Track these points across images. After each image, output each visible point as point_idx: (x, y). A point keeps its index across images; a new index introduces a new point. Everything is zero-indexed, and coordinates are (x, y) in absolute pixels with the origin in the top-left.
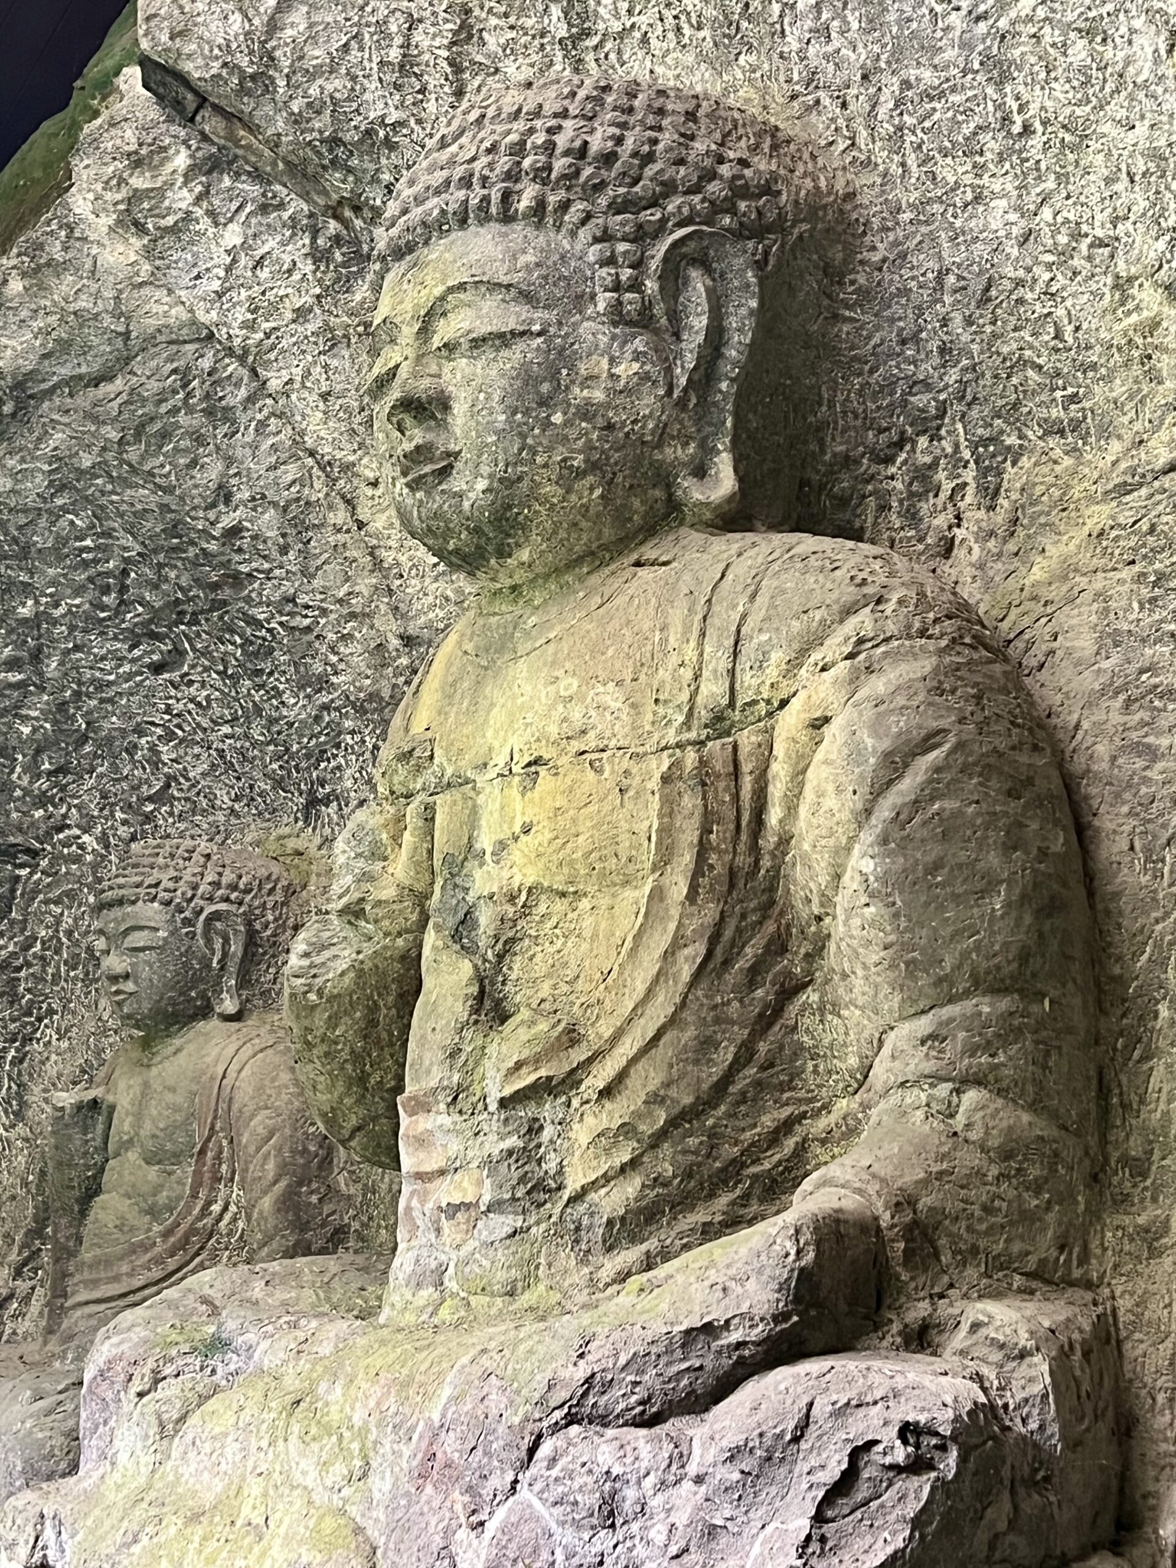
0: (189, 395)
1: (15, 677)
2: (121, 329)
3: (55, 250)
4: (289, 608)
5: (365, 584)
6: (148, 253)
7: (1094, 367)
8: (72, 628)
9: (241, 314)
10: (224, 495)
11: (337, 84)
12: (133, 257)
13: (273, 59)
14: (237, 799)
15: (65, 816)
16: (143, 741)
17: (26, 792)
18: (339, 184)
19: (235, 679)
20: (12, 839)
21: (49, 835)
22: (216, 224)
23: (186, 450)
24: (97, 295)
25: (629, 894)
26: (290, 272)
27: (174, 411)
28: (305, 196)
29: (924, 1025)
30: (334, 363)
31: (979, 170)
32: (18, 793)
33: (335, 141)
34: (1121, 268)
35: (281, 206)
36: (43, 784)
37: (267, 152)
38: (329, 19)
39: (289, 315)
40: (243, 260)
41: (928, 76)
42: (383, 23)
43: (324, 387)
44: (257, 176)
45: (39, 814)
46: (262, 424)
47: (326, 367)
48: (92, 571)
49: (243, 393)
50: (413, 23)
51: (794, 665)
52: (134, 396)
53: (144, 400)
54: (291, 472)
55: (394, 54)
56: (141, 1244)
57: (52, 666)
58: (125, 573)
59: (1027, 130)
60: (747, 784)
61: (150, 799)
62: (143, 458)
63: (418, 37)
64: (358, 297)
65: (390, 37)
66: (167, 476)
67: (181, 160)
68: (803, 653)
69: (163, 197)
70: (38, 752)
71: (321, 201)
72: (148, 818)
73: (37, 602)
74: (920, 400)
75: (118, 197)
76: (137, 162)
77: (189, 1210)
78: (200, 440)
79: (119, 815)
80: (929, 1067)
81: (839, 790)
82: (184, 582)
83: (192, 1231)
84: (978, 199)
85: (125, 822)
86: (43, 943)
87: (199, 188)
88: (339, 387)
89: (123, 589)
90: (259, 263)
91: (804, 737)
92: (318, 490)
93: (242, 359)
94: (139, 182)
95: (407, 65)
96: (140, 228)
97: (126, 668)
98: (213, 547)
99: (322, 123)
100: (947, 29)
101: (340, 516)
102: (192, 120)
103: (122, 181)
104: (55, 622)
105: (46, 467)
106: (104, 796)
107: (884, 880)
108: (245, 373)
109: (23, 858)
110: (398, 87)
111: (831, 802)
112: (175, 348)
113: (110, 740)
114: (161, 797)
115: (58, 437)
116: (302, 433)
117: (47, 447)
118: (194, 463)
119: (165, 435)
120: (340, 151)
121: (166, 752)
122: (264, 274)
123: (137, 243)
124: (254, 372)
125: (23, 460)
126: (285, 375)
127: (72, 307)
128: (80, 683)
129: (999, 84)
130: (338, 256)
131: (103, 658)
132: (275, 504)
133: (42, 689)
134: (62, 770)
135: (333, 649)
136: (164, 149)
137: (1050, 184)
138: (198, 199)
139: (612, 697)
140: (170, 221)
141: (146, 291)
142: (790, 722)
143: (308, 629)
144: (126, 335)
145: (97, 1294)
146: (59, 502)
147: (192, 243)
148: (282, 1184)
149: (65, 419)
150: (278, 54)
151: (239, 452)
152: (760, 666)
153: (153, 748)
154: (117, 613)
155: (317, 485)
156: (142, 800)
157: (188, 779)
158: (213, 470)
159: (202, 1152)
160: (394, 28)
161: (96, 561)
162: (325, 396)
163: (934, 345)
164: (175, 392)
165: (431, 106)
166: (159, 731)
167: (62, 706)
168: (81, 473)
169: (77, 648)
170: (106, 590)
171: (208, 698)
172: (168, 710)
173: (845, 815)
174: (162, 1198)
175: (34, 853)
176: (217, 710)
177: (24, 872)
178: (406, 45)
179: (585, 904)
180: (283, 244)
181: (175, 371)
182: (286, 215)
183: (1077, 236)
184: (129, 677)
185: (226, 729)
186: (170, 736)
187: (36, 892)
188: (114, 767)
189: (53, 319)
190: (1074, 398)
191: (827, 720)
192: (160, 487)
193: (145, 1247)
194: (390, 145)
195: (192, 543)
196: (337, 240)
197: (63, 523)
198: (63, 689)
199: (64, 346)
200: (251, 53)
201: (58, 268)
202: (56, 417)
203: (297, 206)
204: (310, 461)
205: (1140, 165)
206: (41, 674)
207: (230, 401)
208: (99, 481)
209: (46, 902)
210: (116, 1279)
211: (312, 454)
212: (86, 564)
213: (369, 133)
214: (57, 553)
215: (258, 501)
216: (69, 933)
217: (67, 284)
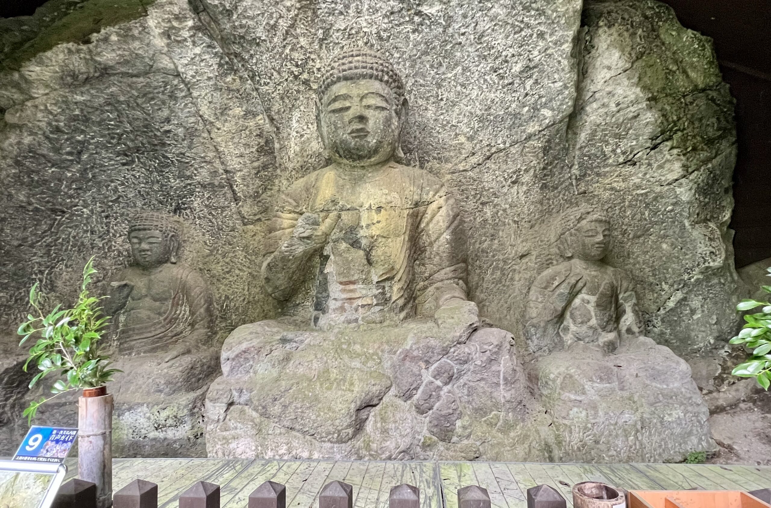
0: (166, 90)
1: (71, 158)
2: (151, 64)
3: (136, 32)
4: (182, 156)
5: (211, 154)
6: (168, 45)
7: (445, 148)
8: (97, 147)
9: (191, 73)
10: (168, 120)
11: (250, 23)
12: (163, 45)
13: (236, 8)
14: (144, 205)
15: (78, 203)
16: (113, 184)
17: (66, 193)
18: (236, 48)
19: (151, 172)
20: (57, 207)
21: (71, 207)
22: (194, 45)
23: (159, 105)
24: (147, 51)
25: (399, 239)
26: (210, 66)
27: (158, 93)
28: (222, 48)
29: (452, 268)
30: (215, 94)
31: (428, 103)
32: (62, 193)
33: (243, 37)
34: (457, 131)
35: (215, 48)
36: (72, 192)
37: (218, 32)
38: (257, 5)
39: (206, 78)
40: (197, 58)
41: (422, 81)
42: (272, 13)
43: (210, 100)
44: (211, 37)
45: (68, 201)
46: (186, 104)
47: (212, 95)
48: (110, 132)
49: (183, 94)
50: (281, 17)
51: (434, 195)
52: (148, 85)
53: (151, 87)
54: (192, 120)
55: (272, 22)
56: (157, 322)
57: (85, 157)
58: (122, 135)
59: (442, 100)
60: (419, 218)
61: (112, 201)
62: (143, 103)
63: (280, 21)
64: (228, 80)
65: (272, 18)
66: (149, 110)
67: (190, 23)
68: (436, 193)
69: (179, 31)
70: (73, 182)
71: (226, 51)
72: (110, 207)
73: (85, 136)
74: (410, 146)
75: (166, 25)
76: (177, 18)
77: (170, 313)
78: (164, 103)
79: (98, 204)
80: (454, 276)
81: (444, 222)
82: (145, 141)
83: (172, 318)
84: (426, 109)
85: (100, 207)
86: (63, 239)
87: (192, 33)
88: (214, 101)
89: (120, 139)
90: (202, 61)
91: (436, 210)
92: (201, 127)
93: (186, 85)
94: (175, 24)
95: (274, 27)
96: (169, 37)
97: (113, 162)
98: (158, 134)
99: (242, 31)
100: (429, 74)
101: (205, 135)
102: (198, 13)
103: (170, 21)
104: (90, 144)
105: (106, 97)
106: (94, 198)
107: (451, 240)
108: (186, 89)
109: (59, 213)
110: (268, 31)
111: (441, 224)
112: (165, 75)
113: (100, 182)
114: (116, 201)
115: (113, 89)
116: (200, 110)
117: (108, 91)
118: (160, 109)
119: (153, 99)
120: (242, 40)
121: (120, 188)
122: (203, 64)
123: (166, 41)
124: (189, 90)
125: (97, 92)
126: (198, 93)
127: (136, 52)
128: (94, 164)
129: (438, 89)
130: (225, 67)
131: (105, 158)
132: (185, 127)
133: (78, 163)
134: (80, 189)
135: (196, 169)
136: (186, 18)
137: (444, 111)
138: (191, 37)
139: (397, 196)
140: (179, 39)
141: (164, 56)
142: (434, 206)
143: (187, 163)
144: (152, 66)
145: (142, 337)
146: (107, 108)
147: (182, 47)
148: (206, 305)
149: (119, 84)
150: (239, 7)
151: (177, 110)
152: (427, 194)
153: (116, 187)
154: (115, 146)
155: (200, 125)
156: (108, 201)
157: (127, 197)
158: (165, 113)
159: (174, 298)
160: (274, 16)
161: (113, 129)
162: (210, 102)
163: (413, 136)
164: (161, 87)
165: (275, 40)
166: (119, 182)
167: (85, 170)
168: (119, 101)
169: (96, 153)
170: (113, 138)
171: (139, 176)
172: (124, 177)
173: (444, 227)
174: (162, 310)
175: (64, 212)
176: (141, 179)
177: (59, 218)
178: (276, 22)
179: (390, 240)
180: (211, 58)
181: (163, 82)
182: (214, 51)
183: (448, 123)
184: (113, 165)
185: (143, 185)
186: (123, 184)
187: (63, 224)
188: (99, 190)
189: (127, 53)
190: (439, 153)
191: (441, 207)
192: (145, 113)
193: (159, 323)
194: (258, 44)
195: (152, 131)
196: (227, 63)
197: (105, 115)
198: (87, 164)
199: (127, 62)
200: (231, 3)
201: (134, 38)
202: (116, 82)
203: (218, 49)
204: (199, 118)
205: (467, 114)
206: (80, 158)
207: (178, 95)
208: (123, 106)
209: (67, 227)
210: (150, 332)
211: (201, 116)
212: (109, 129)
213: (254, 39)
214: (99, 124)
215: (180, 125)
216: (74, 237)
217: (137, 44)
